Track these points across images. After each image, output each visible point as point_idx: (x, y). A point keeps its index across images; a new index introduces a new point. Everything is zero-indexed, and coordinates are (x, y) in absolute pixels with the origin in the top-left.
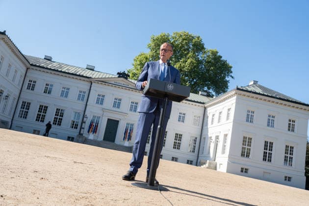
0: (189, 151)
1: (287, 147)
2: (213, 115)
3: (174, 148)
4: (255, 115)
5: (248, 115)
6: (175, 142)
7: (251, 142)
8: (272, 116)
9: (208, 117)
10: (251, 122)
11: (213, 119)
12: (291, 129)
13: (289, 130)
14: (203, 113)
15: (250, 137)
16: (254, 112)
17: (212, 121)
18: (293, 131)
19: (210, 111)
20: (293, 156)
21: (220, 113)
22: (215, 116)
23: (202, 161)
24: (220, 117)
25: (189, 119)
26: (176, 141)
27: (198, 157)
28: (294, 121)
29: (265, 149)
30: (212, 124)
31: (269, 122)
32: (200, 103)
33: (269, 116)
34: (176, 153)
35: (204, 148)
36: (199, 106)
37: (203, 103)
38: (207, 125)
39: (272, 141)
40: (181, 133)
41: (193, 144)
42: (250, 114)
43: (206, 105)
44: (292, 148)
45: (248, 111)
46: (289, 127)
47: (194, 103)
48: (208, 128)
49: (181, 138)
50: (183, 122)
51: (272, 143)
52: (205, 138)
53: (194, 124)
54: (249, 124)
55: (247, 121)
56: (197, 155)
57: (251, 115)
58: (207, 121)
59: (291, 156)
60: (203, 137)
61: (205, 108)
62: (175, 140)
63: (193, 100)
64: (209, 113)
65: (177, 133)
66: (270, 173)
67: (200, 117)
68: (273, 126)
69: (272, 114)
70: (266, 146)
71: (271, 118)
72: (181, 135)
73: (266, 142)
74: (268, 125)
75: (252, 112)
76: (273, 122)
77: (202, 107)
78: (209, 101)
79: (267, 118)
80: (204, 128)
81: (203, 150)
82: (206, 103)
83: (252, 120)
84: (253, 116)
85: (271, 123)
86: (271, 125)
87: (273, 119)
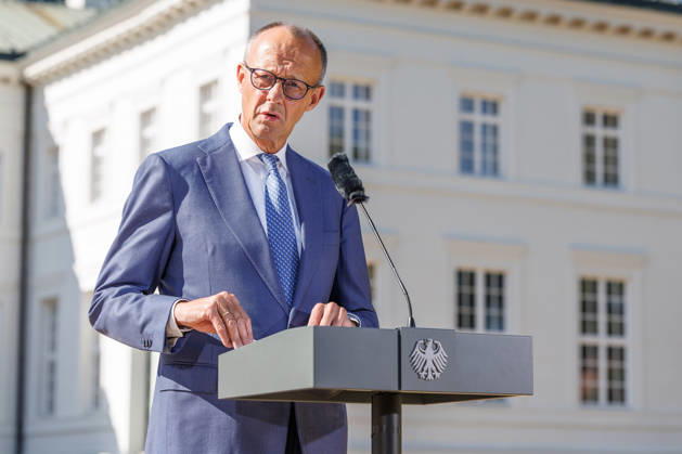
1: (588, 286)
2: (98, 136)
4: (377, 106)
5: (336, 114)
8: (484, 103)
9: (55, 151)
10: (357, 156)
11: (96, 162)
12: (599, 168)
13: (590, 177)
14: (19, 126)
17: (96, 177)
18: (612, 180)
19: (64, 106)
20: (630, 341)
21: (146, 116)
22: (106, 137)
27: (21, 436)
28: (610, 121)
30: (95, 194)
31: (467, 146)
33: (467, 104)
35: (52, 367)
37: (13, 56)
38: (57, 208)
39: (495, 268)
42: (348, 103)
43: (33, 71)
44: (616, 288)
45: (336, 89)
46: (589, 158)
48: (65, 233)
51: (500, 278)
52: (52, 304)
56: (11, 428)
57: (356, 114)
58: (56, 178)
59: (616, 341)
60: (38, 295)
61: (29, 91)
64: (65, 124)
68: (495, 170)
69: (482, 89)
71: (478, 118)
73: (465, 278)
74: (467, 166)
75: (362, 93)
76: (490, 139)
77: (6, 81)
78: (52, 39)
79: (452, 117)
80: (41, 227)
81: (52, 386)
82: (32, 55)
83: (362, 145)
84: (368, 115)
85: (484, 146)
86: (484, 164)
87: (490, 119)
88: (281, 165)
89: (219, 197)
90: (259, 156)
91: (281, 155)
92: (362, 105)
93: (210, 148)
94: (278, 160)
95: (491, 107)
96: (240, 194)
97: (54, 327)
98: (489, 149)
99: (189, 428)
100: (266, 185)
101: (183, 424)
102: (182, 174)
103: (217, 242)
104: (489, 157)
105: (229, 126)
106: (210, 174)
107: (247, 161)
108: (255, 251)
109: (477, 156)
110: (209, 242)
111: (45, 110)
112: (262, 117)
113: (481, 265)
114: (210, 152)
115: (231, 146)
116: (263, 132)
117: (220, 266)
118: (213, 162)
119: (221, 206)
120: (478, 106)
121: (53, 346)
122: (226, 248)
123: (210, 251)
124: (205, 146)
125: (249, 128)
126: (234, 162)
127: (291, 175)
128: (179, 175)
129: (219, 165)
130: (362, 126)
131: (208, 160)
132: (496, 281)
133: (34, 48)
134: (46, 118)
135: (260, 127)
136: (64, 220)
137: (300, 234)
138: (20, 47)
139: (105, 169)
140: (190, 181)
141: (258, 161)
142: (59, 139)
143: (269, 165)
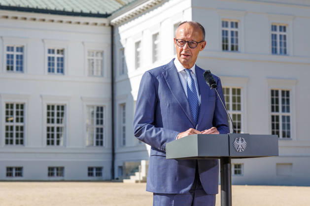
0: (87, 143)
2: (138, 44)
3: (48, 143)
4: (240, 30)
5: (225, 33)
6: (48, 129)
7: (239, 99)
8: (280, 27)
9: (123, 50)
10: (232, 49)
11: (137, 53)
14: (109, 41)
15: (236, 87)
16: (237, 24)
17: (137, 59)
19: (127, 34)
21: (155, 36)
22: (141, 44)
23: (127, 165)
24: (155, 46)
25: (76, 62)
26: (51, 125)
27: (113, 154)
29: (273, 111)
30: (137, 65)
31: (274, 43)
32: (98, 15)
33: (274, 28)
34: (55, 156)
35: (124, 128)
36: (96, 24)
37: (106, 16)
38: (124, 71)
39: (285, 89)
40: (61, 103)
41: (95, 126)
42: (229, 29)
43: (113, 21)
45: (225, 24)
47: (82, 19)
48: (128, 79)
49: (63, 114)
50: (62, 71)
51: (288, 92)
52: (123, 106)
53: (92, 73)
54: (229, 54)
55: (225, 48)
56: (110, 151)
57: (232, 32)
58: (123, 60)
60: (118, 103)
61: (113, 28)
62: (48, 121)
63: (78, 11)
64: (126, 39)
65: (51, 103)
66: (291, 164)
67: (102, 53)
68: (285, 52)
69: (279, 22)
70: (274, 101)
71: (278, 33)
72: (63, 107)
73: (274, 93)
74: (274, 51)
75: (234, 25)
76: (283, 41)
77: (104, 25)
78: (120, 8)
79: (269, 33)
80: (118, 78)
81: (124, 136)
82: (113, 15)
83: (235, 44)
84: (237, 33)
85: (281, 43)
86: (281, 49)
87: (283, 33)
88: (193, 73)
89: (170, 86)
90: (184, 70)
91: (193, 69)
92: (234, 30)
93: (167, 69)
94: (192, 71)
95: (283, 29)
96: (178, 84)
97: (124, 114)
98: (283, 44)
99: (161, 169)
100: (187, 81)
101: (159, 167)
102: (157, 78)
103: (170, 102)
104: (283, 48)
105: (174, 59)
106: (167, 78)
107: (180, 72)
108: (183, 105)
109: (278, 47)
110: (167, 102)
111: (119, 35)
112: (182, 56)
113: (280, 88)
114: (167, 70)
115: (175, 67)
116: (184, 62)
117: (171, 111)
118: (168, 73)
119: (172, 89)
120: (278, 28)
121: (124, 121)
122: (174, 104)
123: (168, 105)
124: (165, 68)
125: (179, 60)
126: (176, 72)
127: (197, 76)
128: (156, 79)
129: (170, 74)
130: (235, 37)
131: (167, 73)
132: (286, 94)
133: (114, 12)
134: (120, 38)
135: (183, 60)
136: (127, 75)
137: (199, 98)
138: (109, 12)
139: (141, 56)
140: (160, 81)
141: (184, 72)
142: (124, 46)
143: (188, 73)
